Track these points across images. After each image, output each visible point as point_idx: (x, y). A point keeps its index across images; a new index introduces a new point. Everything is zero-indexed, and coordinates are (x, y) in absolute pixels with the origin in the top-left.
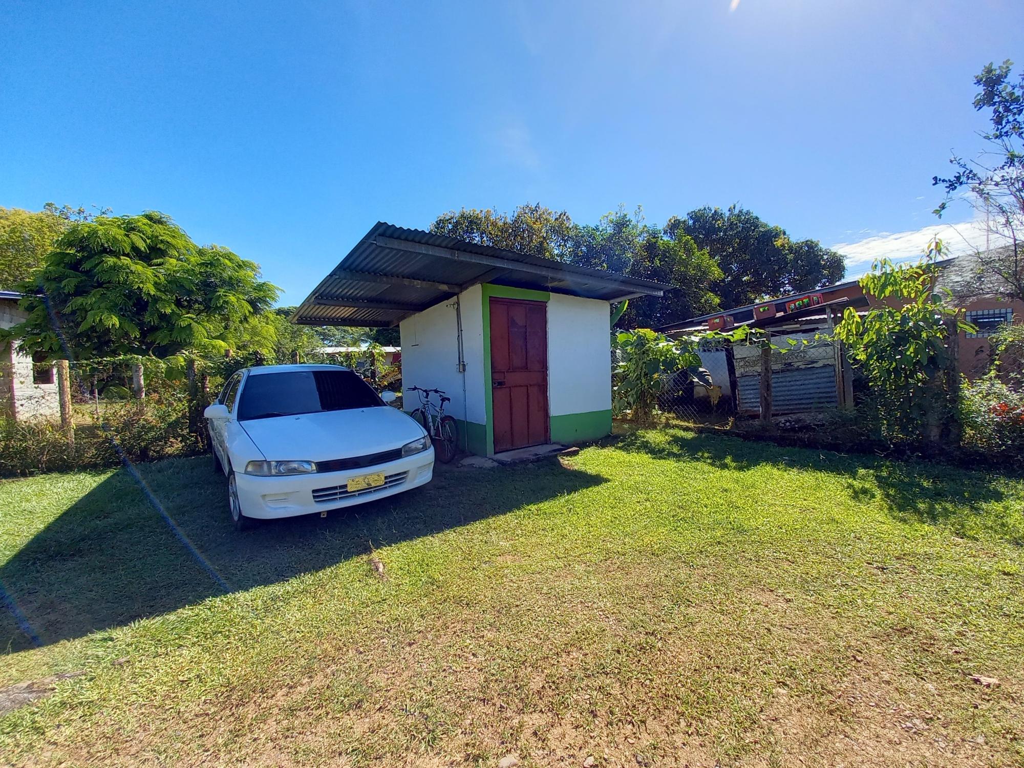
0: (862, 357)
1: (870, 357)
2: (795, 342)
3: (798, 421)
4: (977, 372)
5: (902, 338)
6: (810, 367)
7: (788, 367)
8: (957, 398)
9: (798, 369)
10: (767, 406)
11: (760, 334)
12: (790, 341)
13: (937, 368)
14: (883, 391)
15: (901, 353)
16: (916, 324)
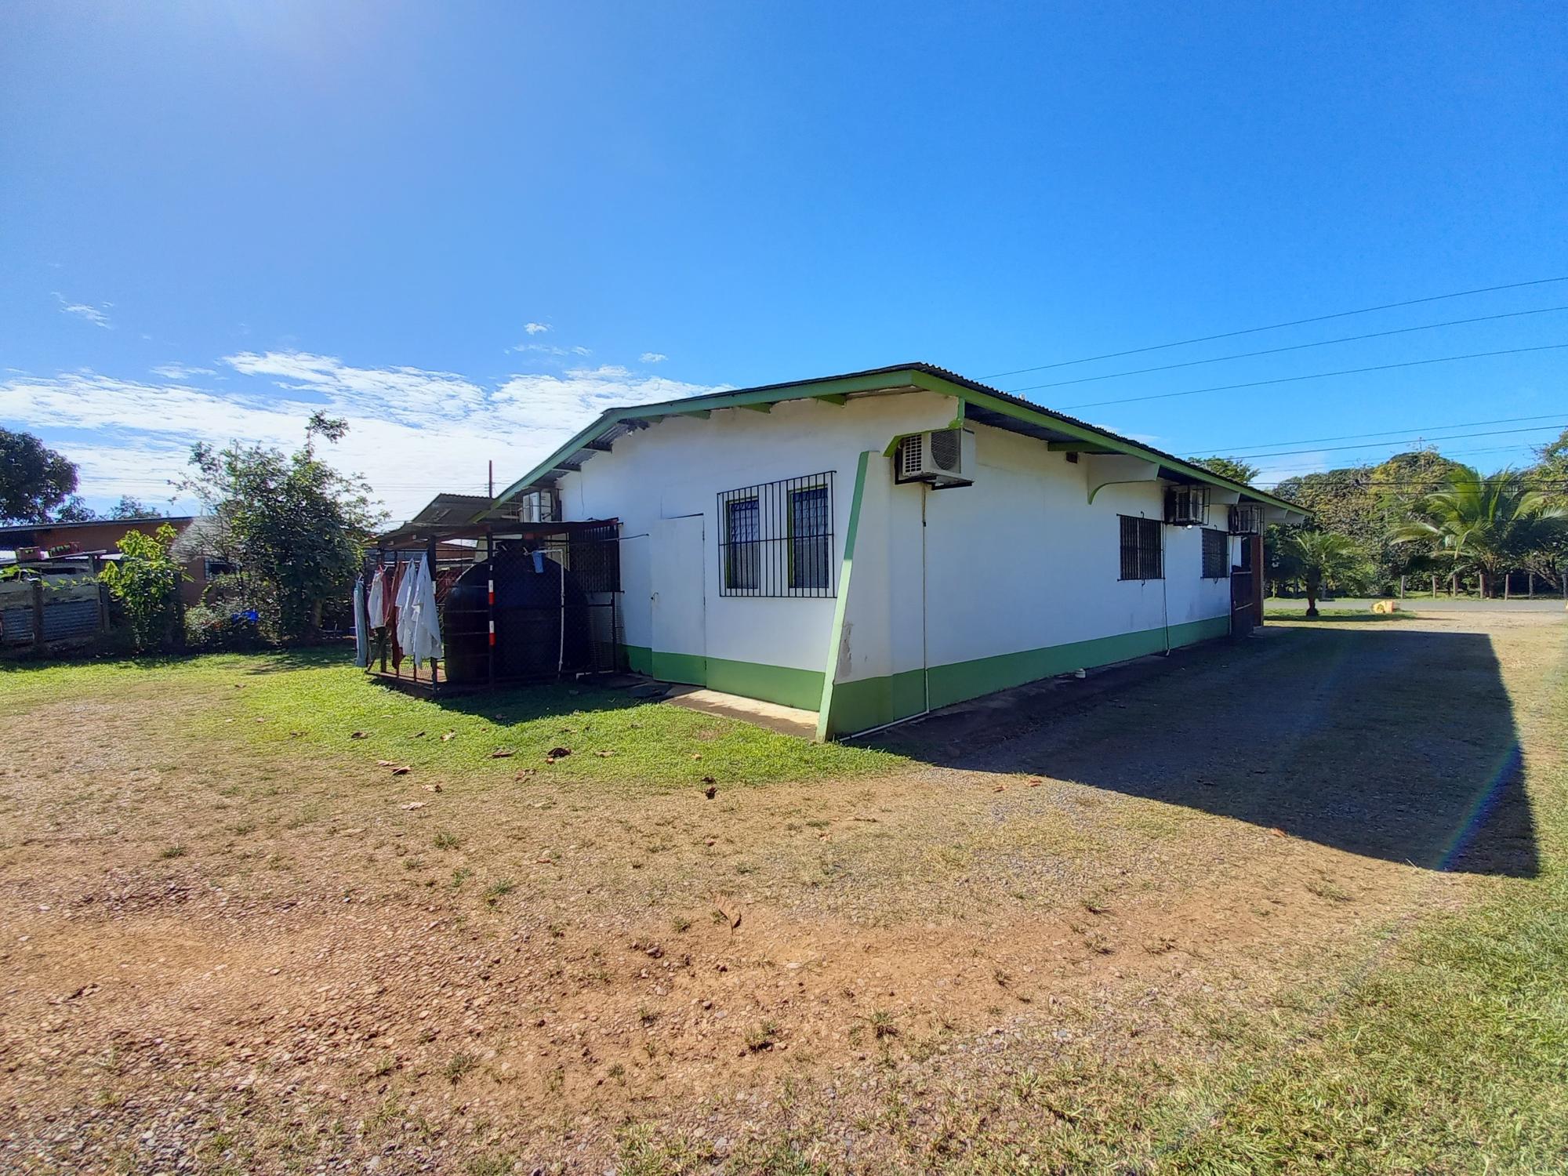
0: (120, 593)
1: (126, 594)
2: (64, 582)
3: (65, 645)
4: (193, 604)
5: (148, 583)
6: (75, 602)
7: (55, 602)
8: (182, 619)
9: (63, 603)
10: (39, 634)
11: (31, 574)
12: (61, 581)
13: (170, 601)
14: (136, 617)
15: (147, 592)
16: (156, 576)
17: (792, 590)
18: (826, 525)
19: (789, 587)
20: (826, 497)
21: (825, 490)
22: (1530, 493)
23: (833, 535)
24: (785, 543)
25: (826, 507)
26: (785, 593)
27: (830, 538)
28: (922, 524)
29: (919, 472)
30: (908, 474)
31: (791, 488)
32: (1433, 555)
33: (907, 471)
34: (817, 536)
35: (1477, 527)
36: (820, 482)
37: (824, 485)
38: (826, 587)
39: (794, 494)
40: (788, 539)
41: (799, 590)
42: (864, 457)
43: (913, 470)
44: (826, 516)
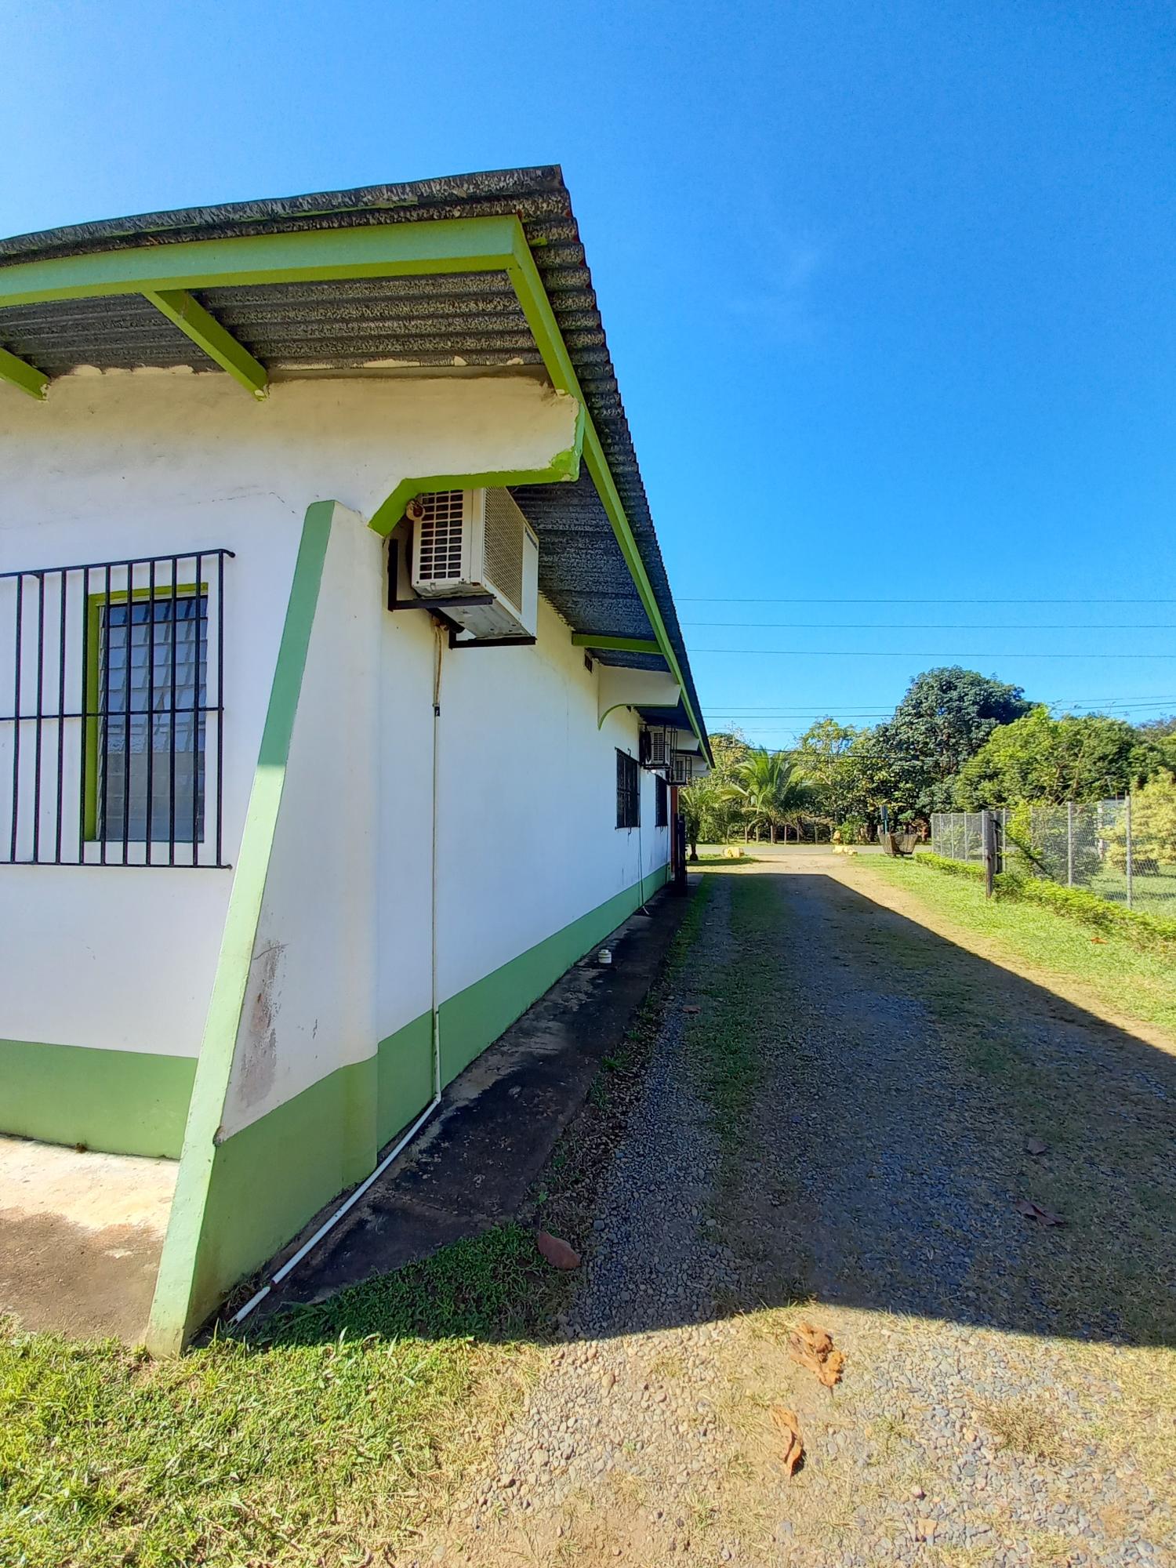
17: (93, 849)
18: (199, 688)
19: (82, 840)
20: (200, 618)
21: (198, 600)
22: (795, 769)
23: (220, 709)
24: (74, 728)
25: (199, 643)
26: (70, 852)
27: (211, 719)
28: (432, 709)
29: (456, 580)
30: (426, 583)
31: (97, 587)
32: (743, 810)
33: (423, 577)
34: (173, 711)
35: (770, 790)
36: (187, 575)
37: (199, 585)
38: (196, 837)
39: (109, 607)
40: (84, 715)
41: (114, 849)
42: (319, 516)
43: (443, 575)
44: (199, 664)
